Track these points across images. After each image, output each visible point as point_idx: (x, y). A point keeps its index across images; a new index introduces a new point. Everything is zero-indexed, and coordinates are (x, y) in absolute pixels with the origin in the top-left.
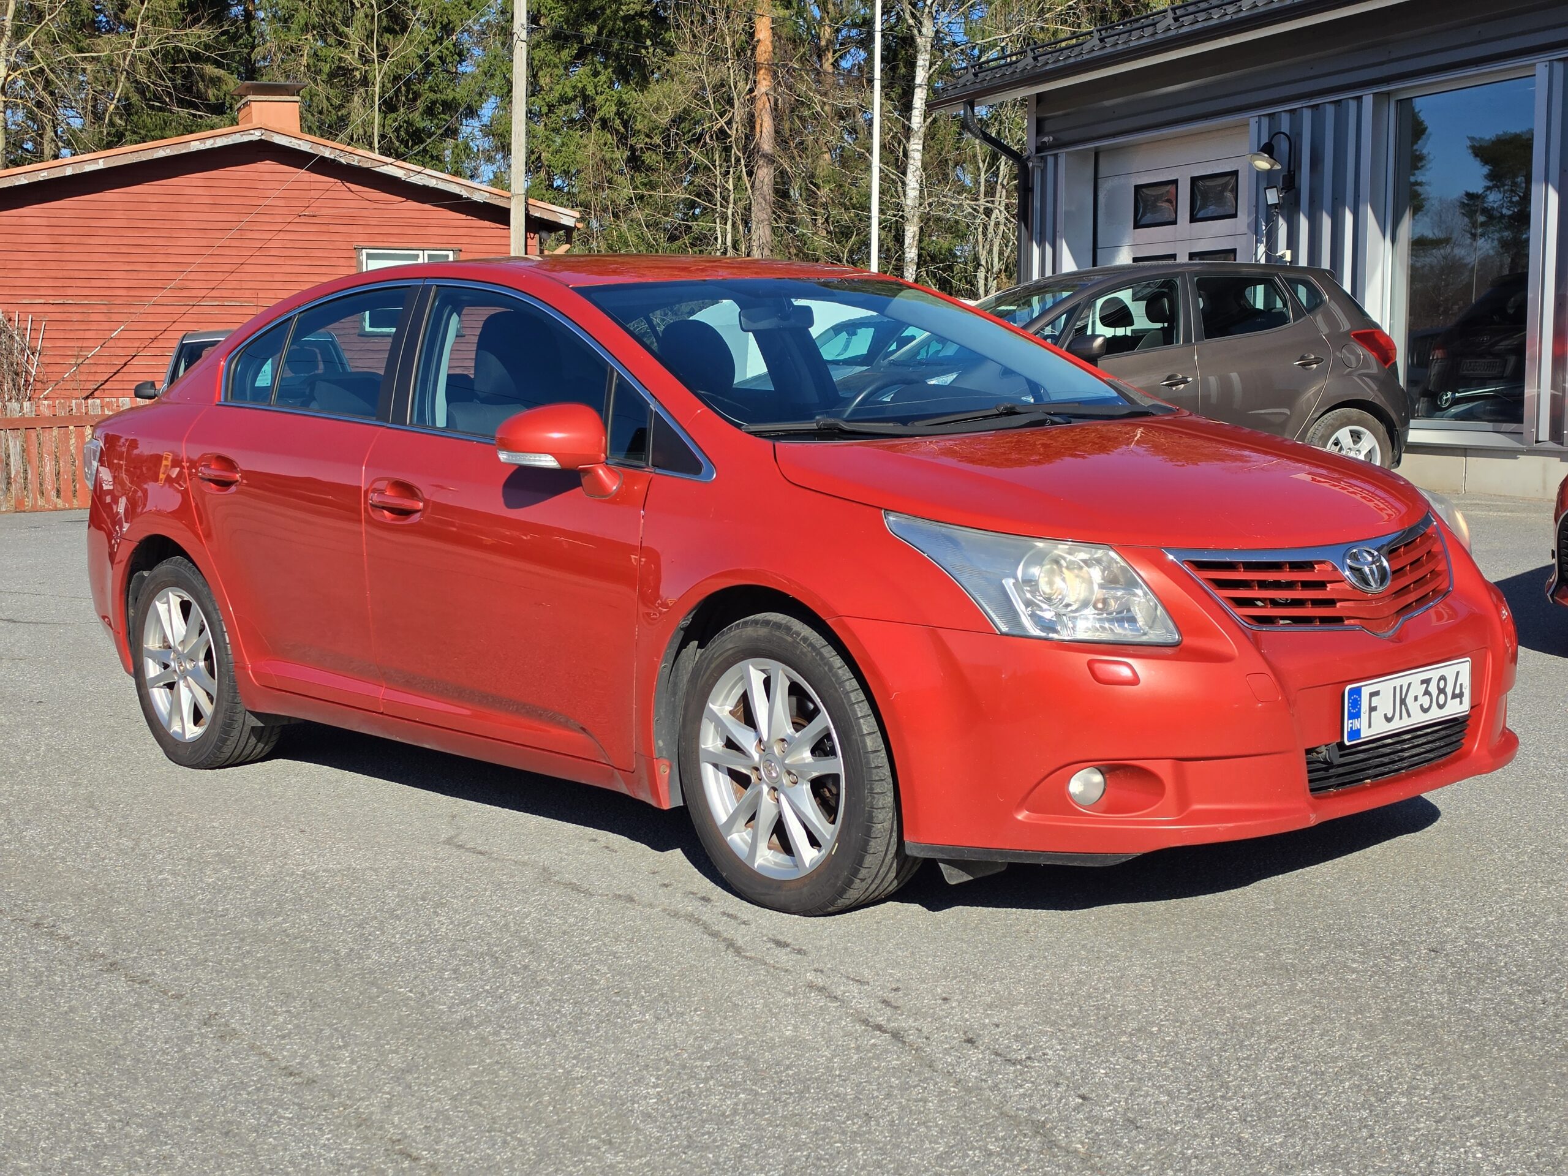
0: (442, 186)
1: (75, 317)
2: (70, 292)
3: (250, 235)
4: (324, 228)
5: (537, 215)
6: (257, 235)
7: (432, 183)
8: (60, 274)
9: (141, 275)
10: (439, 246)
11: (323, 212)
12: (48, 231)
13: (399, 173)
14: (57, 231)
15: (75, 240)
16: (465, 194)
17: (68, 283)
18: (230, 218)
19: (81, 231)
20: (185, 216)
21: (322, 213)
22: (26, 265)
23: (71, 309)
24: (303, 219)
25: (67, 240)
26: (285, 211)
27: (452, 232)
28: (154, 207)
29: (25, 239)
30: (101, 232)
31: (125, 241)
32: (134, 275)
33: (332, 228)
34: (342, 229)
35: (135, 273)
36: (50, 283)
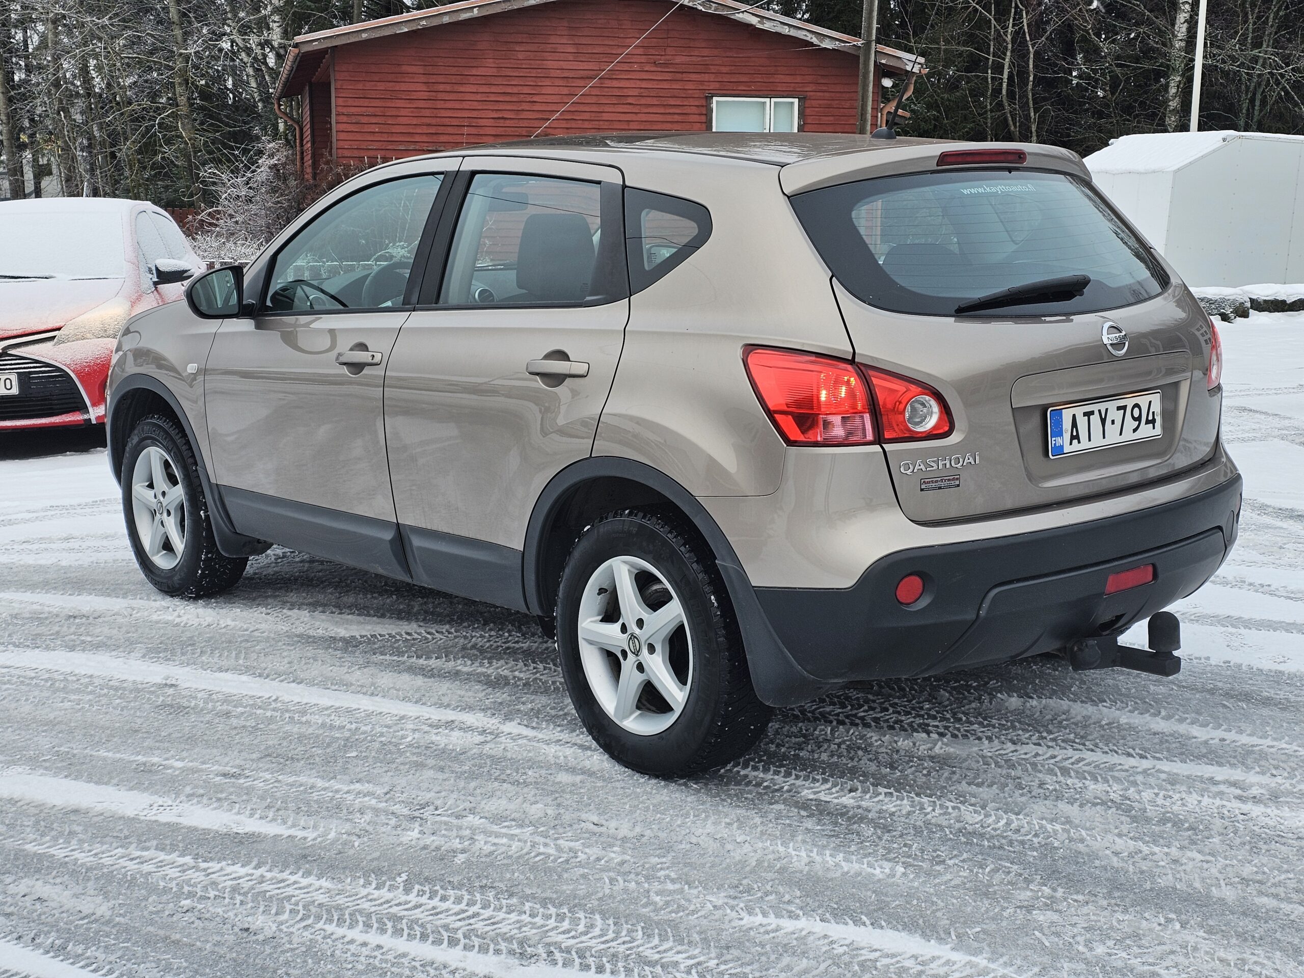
0: (793, 33)
3: (608, 83)
4: (679, 76)
5: (883, 61)
6: (615, 84)
7: (786, 30)
8: (433, 121)
9: (508, 123)
10: (785, 94)
11: (678, 60)
12: (423, 79)
13: (754, 21)
14: (433, 79)
15: (448, 88)
16: (815, 40)
17: (441, 130)
18: (593, 66)
19: (454, 79)
20: (550, 64)
22: (403, 112)
24: (659, 68)
25: (441, 87)
26: (643, 59)
27: (799, 79)
28: (521, 56)
29: (404, 87)
30: (472, 80)
31: (494, 89)
32: (501, 123)
33: (685, 77)
34: (694, 77)
35: (502, 121)
36: (425, 130)
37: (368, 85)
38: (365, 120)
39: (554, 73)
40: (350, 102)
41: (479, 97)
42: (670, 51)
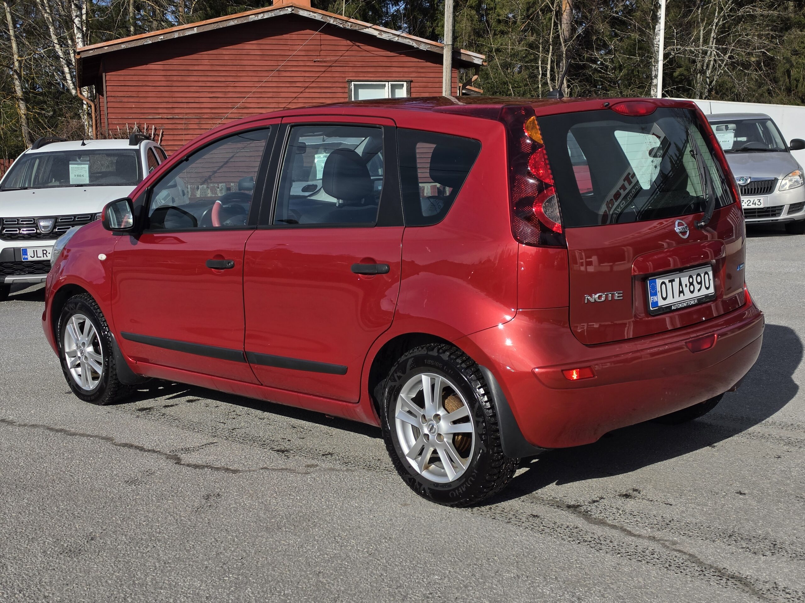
0: (401, 40)
1: (179, 127)
2: (176, 111)
4: (328, 69)
5: (459, 58)
6: (288, 74)
7: (396, 39)
8: (170, 100)
9: (219, 100)
10: (398, 79)
12: (162, 73)
13: (375, 33)
14: (169, 73)
15: (180, 78)
16: (415, 45)
17: (176, 105)
18: (273, 63)
21: (328, 59)
22: (150, 94)
23: (178, 121)
24: (316, 64)
25: (175, 78)
26: (306, 58)
27: (406, 70)
28: (226, 57)
29: (150, 78)
30: (195, 73)
33: (333, 69)
34: (340, 69)
35: (216, 99)
36: (165, 105)
37: (128, 78)
38: (125, 100)
39: (247, 68)
40: (116, 89)
41: (200, 84)
42: (322, 53)
